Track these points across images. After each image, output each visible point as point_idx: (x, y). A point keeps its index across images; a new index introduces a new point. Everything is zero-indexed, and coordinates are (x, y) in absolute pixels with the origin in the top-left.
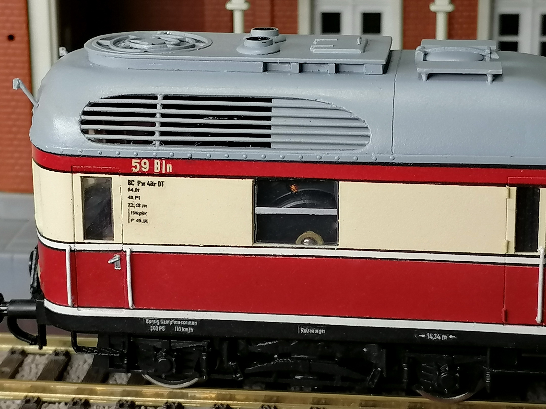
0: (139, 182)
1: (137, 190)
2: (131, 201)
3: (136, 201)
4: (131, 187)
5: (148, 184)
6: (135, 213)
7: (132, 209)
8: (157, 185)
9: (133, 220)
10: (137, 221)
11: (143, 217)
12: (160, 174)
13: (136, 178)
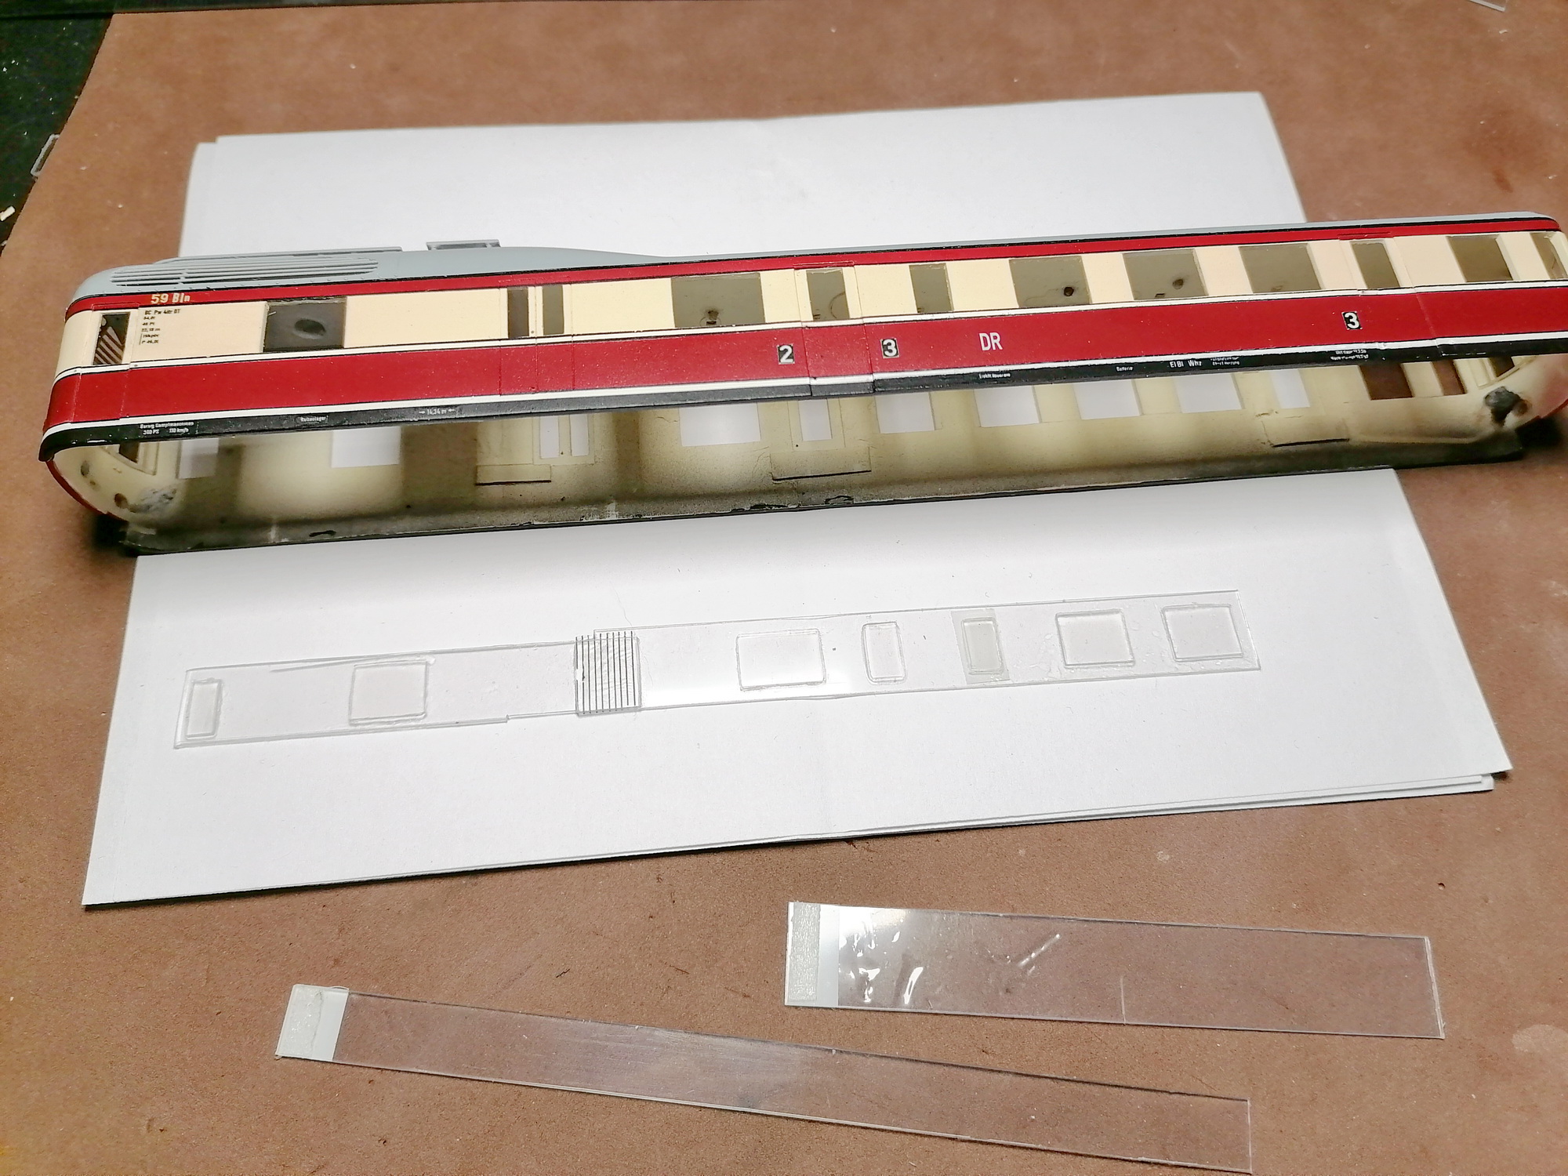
0: (156, 312)
2: (145, 327)
3: (152, 326)
5: (165, 312)
6: (147, 336)
7: (144, 334)
8: (175, 313)
9: (144, 342)
10: (149, 342)
11: (153, 339)
12: (179, 304)
13: (153, 309)
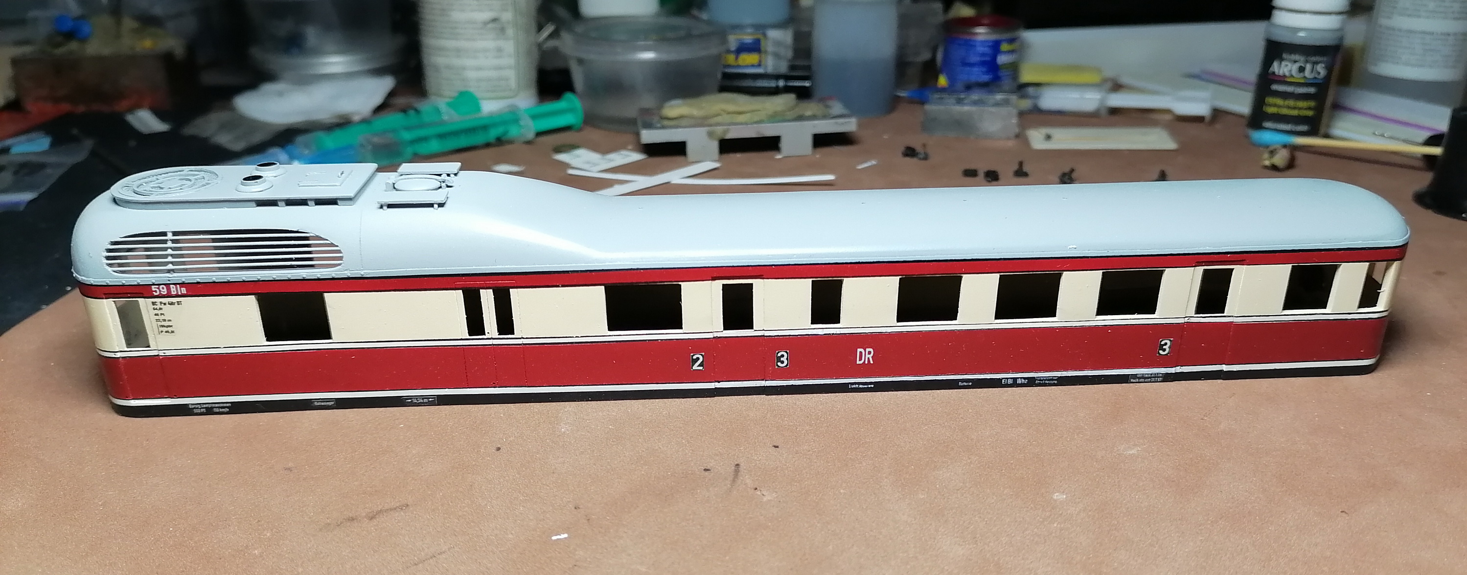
0: (161, 303)
1: (161, 309)
4: (155, 307)
5: (169, 304)
6: (163, 326)
7: (160, 323)
8: (176, 304)
9: (162, 332)
10: (166, 332)
11: (170, 329)
12: (177, 296)
13: (158, 300)
